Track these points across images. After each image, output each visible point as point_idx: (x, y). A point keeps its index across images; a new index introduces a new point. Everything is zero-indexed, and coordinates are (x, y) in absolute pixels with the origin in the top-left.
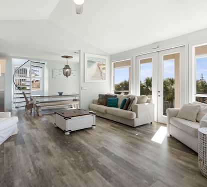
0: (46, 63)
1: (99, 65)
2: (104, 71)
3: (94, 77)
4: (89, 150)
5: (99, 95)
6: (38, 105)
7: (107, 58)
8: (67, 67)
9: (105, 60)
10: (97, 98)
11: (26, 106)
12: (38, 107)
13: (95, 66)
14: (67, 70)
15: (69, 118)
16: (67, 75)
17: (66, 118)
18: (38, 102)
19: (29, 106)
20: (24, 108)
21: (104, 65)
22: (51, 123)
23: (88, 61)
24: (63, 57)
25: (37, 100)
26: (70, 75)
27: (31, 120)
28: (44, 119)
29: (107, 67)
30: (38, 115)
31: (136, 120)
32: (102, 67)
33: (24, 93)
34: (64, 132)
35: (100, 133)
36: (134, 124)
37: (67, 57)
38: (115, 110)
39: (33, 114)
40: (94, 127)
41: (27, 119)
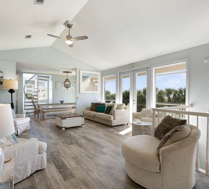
0: (50, 76)
1: (92, 79)
2: (96, 84)
3: (87, 89)
4: (75, 137)
5: (92, 103)
6: (44, 111)
7: (99, 74)
8: (67, 80)
9: (97, 75)
10: (90, 106)
11: (35, 112)
12: (44, 112)
13: (88, 80)
14: (68, 83)
15: (65, 118)
16: (67, 87)
17: (62, 119)
18: (43, 109)
19: (37, 112)
20: (33, 114)
21: (96, 79)
22: (53, 124)
23: (83, 76)
24: (64, 72)
25: (43, 107)
26: (69, 87)
27: (38, 122)
28: (48, 121)
29: (99, 80)
30: (44, 119)
31: (113, 121)
32: (94, 81)
33: (33, 102)
34: (61, 128)
35: (86, 129)
36: (111, 124)
37: (67, 72)
38: (100, 115)
39: (40, 118)
40: (83, 126)
41: (35, 121)
